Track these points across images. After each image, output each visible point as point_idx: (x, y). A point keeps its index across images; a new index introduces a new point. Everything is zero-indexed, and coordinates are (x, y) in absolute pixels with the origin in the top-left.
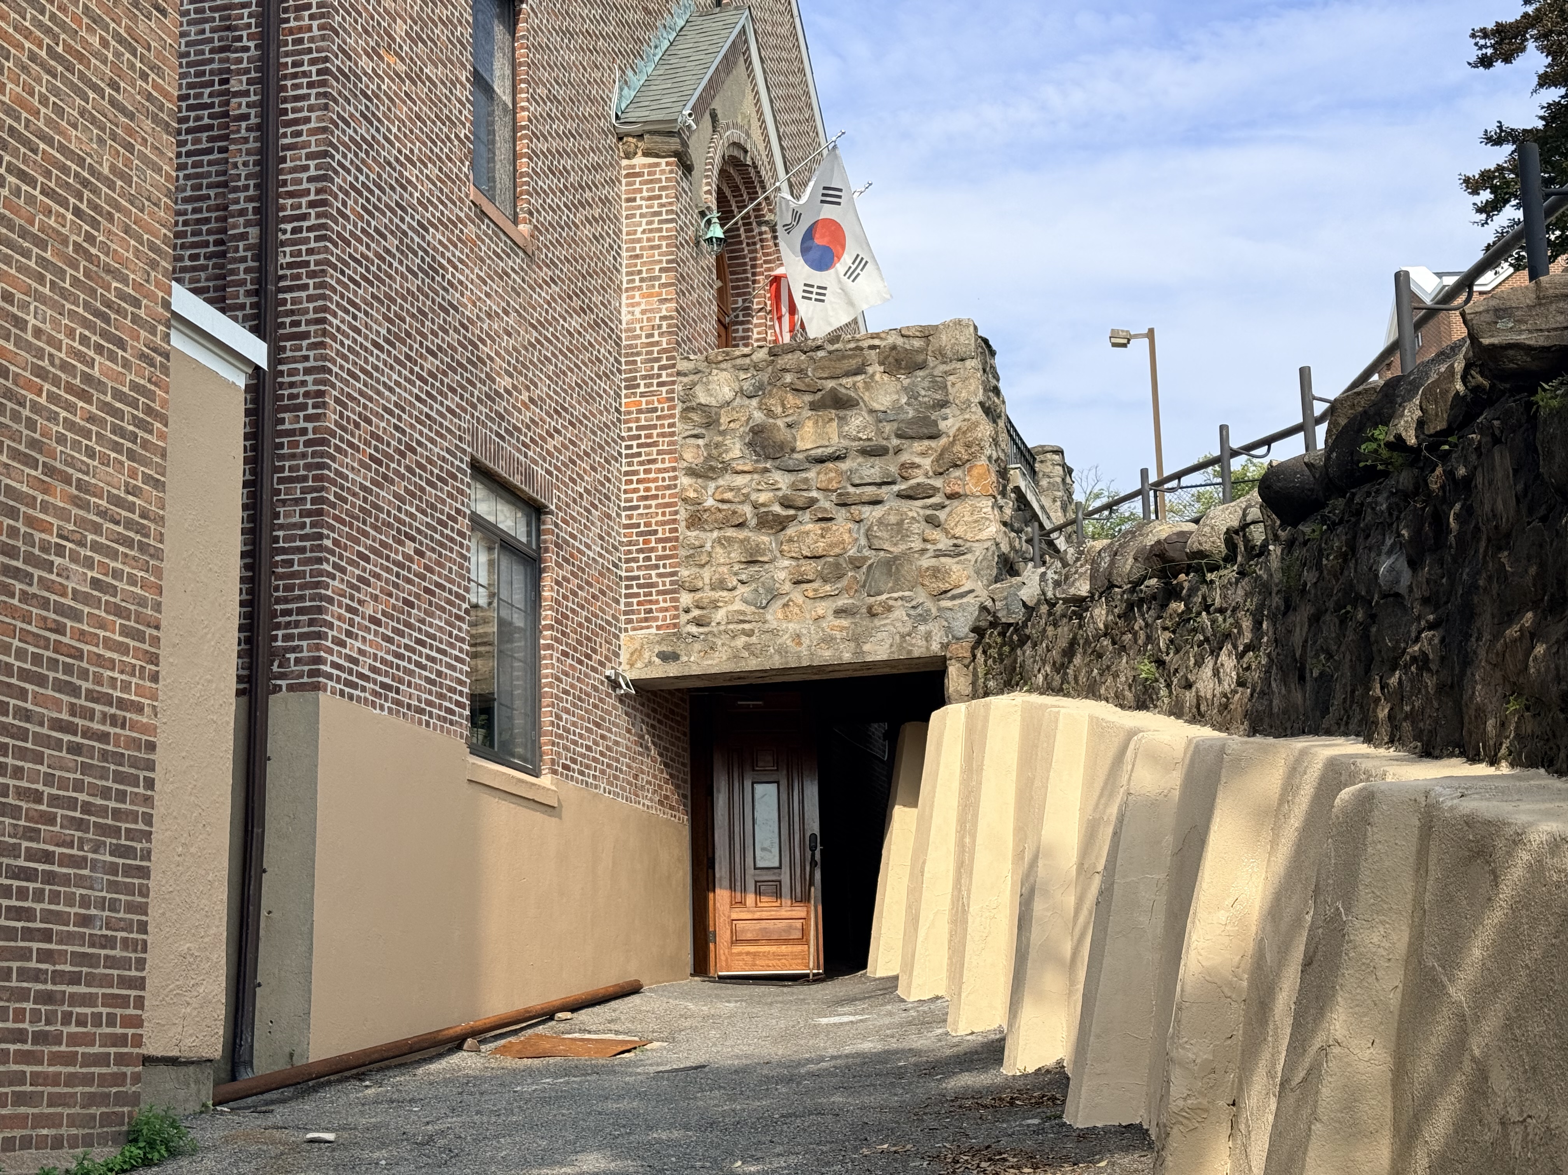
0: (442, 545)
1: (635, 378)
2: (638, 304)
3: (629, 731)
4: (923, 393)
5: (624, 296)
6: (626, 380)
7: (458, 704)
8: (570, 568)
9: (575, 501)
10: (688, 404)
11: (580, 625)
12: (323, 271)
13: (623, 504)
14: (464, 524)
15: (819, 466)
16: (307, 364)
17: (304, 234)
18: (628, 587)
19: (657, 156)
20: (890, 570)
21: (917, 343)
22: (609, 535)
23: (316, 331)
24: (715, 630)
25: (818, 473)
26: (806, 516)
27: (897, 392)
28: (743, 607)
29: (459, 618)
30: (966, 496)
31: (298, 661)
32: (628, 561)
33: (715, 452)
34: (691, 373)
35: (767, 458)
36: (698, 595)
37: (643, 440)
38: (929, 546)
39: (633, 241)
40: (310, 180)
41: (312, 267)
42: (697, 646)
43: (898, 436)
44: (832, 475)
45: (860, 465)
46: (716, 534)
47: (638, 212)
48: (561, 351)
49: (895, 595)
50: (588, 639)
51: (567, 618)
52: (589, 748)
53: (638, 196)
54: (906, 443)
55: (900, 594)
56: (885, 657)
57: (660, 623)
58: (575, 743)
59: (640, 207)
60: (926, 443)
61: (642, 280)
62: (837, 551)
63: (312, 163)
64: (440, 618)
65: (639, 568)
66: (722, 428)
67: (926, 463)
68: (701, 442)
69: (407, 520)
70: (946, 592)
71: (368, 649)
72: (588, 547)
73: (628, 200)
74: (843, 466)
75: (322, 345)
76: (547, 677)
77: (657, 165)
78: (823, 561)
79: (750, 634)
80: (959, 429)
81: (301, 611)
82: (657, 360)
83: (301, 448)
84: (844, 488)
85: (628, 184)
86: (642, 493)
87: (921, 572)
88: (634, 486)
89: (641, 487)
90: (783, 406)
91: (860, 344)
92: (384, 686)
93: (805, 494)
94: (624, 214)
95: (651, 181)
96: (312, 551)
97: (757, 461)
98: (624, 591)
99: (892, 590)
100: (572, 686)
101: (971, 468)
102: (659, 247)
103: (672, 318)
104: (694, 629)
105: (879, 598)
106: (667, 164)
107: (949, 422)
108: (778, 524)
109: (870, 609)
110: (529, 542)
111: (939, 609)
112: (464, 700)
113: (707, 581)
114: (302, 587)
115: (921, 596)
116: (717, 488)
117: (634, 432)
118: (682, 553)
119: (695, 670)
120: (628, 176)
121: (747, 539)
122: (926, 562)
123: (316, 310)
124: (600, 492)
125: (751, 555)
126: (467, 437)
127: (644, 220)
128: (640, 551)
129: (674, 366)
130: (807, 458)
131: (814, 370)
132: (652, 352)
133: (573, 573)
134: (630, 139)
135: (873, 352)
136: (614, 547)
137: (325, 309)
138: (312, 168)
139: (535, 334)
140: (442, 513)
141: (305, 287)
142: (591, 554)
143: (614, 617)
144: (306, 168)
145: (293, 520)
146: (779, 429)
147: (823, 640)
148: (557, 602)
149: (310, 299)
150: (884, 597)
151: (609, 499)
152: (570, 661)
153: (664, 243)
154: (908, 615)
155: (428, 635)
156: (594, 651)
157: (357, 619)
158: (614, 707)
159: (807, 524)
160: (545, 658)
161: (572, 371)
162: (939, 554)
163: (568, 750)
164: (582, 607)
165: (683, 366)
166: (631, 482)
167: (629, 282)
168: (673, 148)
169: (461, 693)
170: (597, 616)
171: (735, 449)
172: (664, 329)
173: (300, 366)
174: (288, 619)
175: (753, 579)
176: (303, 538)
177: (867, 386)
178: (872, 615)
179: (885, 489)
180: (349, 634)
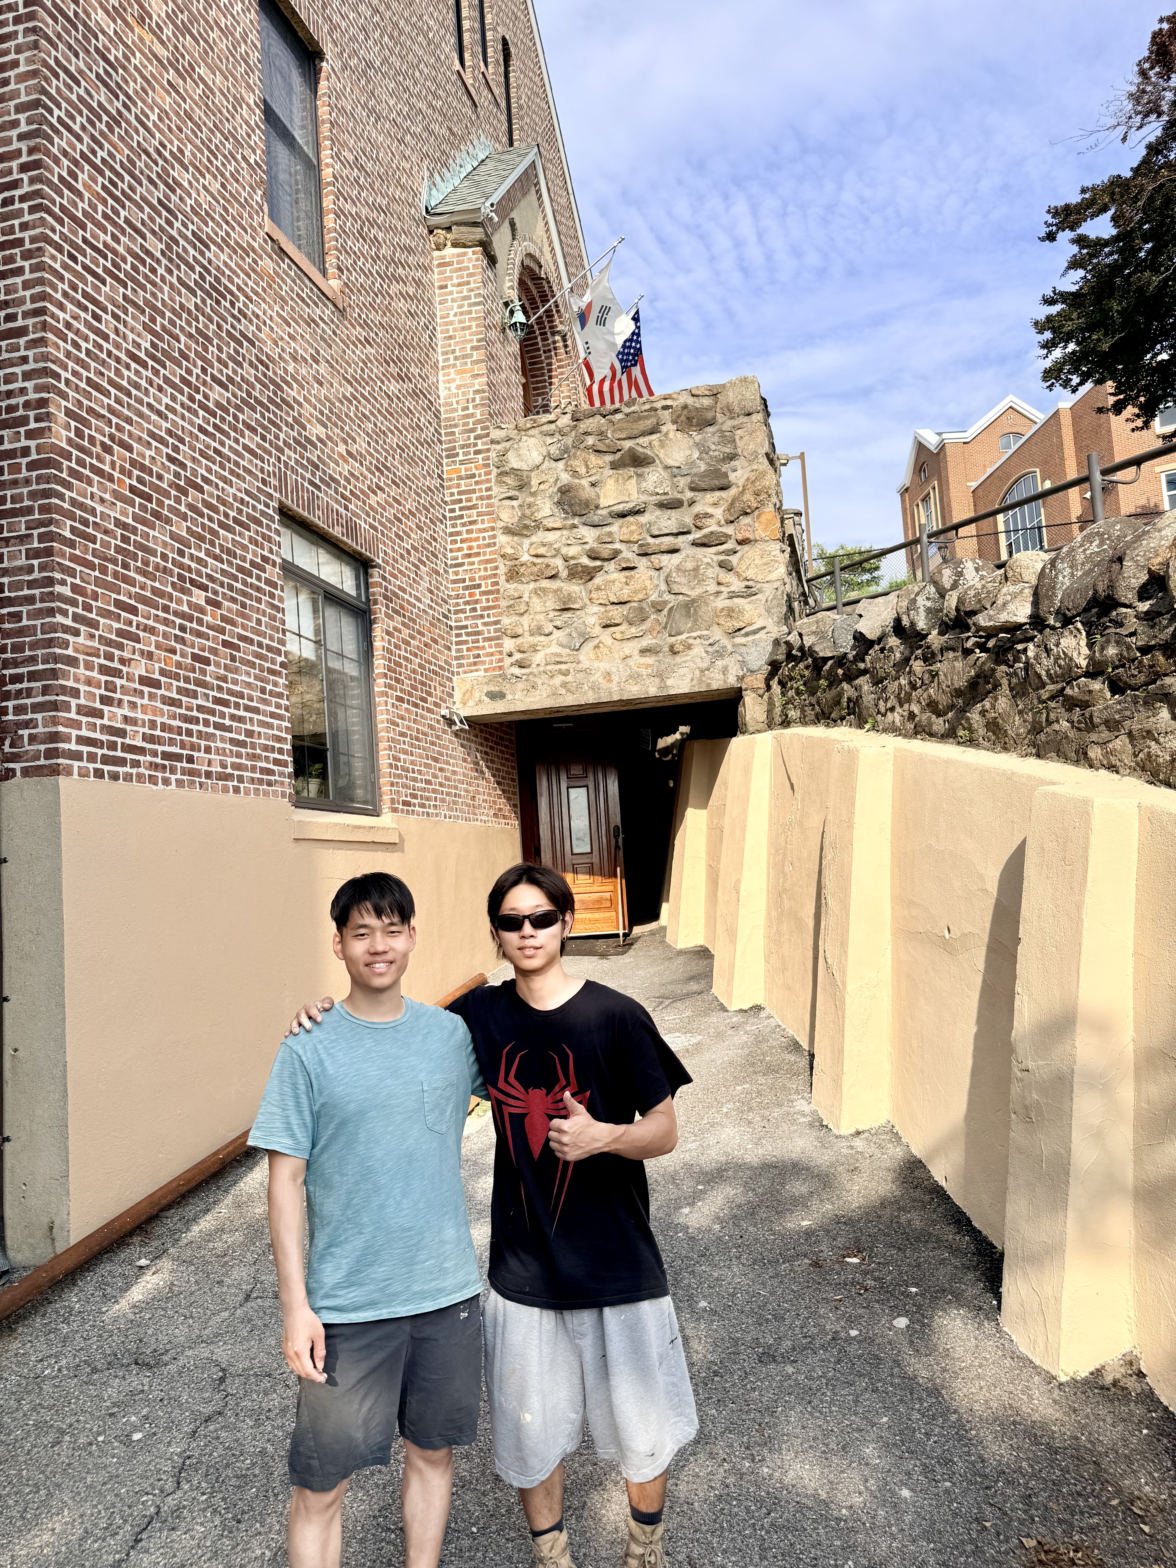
0: (244, 594)
1: (454, 448)
2: (454, 380)
3: (465, 760)
4: (713, 447)
5: (441, 373)
6: (447, 450)
7: (277, 762)
8: (400, 619)
9: (402, 556)
10: (502, 469)
11: (414, 671)
12: (39, 249)
13: (449, 562)
14: (273, 573)
15: (621, 521)
16: (26, 367)
17: (17, 206)
18: (457, 635)
19: (465, 246)
20: (688, 612)
21: (706, 402)
22: (438, 588)
23: (35, 325)
24: (535, 671)
25: (621, 527)
26: (611, 566)
27: (690, 448)
28: (559, 650)
29: (272, 672)
30: (756, 541)
31: (32, 739)
32: (456, 612)
33: (528, 512)
34: (503, 441)
35: (575, 515)
36: (519, 641)
37: (464, 504)
38: (722, 588)
39: (446, 324)
40: (21, 137)
41: (28, 246)
42: (520, 686)
43: (692, 489)
44: (633, 527)
45: (658, 518)
46: (532, 585)
47: (449, 298)
48: (379, 411)
49: (694, 634)
50: (423, 683)
51: (400, 666)
52: (428, 782)
53: (449, 283)
54: (699, 495)
55: (698, 633)
56: (686, 690)
57: (487, 666)
58: (415, 780)
59: (451, 293)
60: (718, 494)
61: (456, 358)
62: (641, 596)
63: (22, 117)
64: (248, 674)
65: (466, 618)
66: (533, 490)
67: (719, 513)
68: (515, 503)
69: (193, 565)
70: (739, 630)
71: (140, 715)
72: (418, 599)
73: (441, 287)
74: (643, 519)
75: (42, 341)
76: (383, 722)
77: (465, 254)
78: (628, 606)
79: (566, 673)
80: (748, 479)
81: (33, 676)
82: (473, 430)
83: (24, 473)
84: (644, 539)
85: (440, 273)
86: (466, 552)
87: (717, 613)
88: (459, 545)
89: (465, 545)
90: (587, 466)
91: (654, 405)
92: (166, 756)
93: (609, 546)
94: (438, 299)
95: (460, 269)
96: (42, 601)
97: (565, 519)
98: (454, 639)
99: (691, 630)
100: (409, 728)
101: (758, 517)
102: (470, 328)
103: (484, 391)
104: (517, 671)
105: (679, 637)
106: (474, 253)
107: (738, 473)
108: (588, 574)
109: (672, 647)
110: (359, 595)
111: (734, 645)
112: (286, 757)
113: (526, 628)
114: (34, 646)
115: (717, 634)
116: (532, 544)
117: (456, 497)
118: (503, 603)
119: (520, 707)
120: (439, 265)
121: (560, 589)
122: (721, 603)
123: (34, 299)
124: (428, 550)
125: (564, 603)
126: (274, 482)
127: (455, 305)
128: (467, 603)
129: (488, 435)
130: (610, 514)
131: (614, 431)
132: (468, 423)
133: (404, 624)
134: (440, 231)
135: (666, 412)
136: (443, 600)
137: (43, 297)
138: (23, 122)
139: (350, 389)
140: (244, 559)
141: (20, 271)
142: (422, 607)
143: (446, 662)
144: (15, 124)
145: (19, 563)
146: (584, 489)
147: (631, 677)
148: (389, 651)
149: (26, 285)
150: (684, 636)
151: (437, 557)
152: (405, 705)
153: (474, 324)
154: (707, 652)
155: (230, 692)
156: (429, 694)
157: (119, 682)
158: (451, 742)
159: (611, 573)
160: (379, 705)
161: (393, 433)
162: (732, 596)
163: (408, 787)
164: (416, 655)
165: (496, 434)
166: (456, 542)
167: (445, 360)
168: (478, 237)
169: (281, 751)
170: (430, 663)
171: (545, 508)
172: (478, 401)
173: (18, 370)
174: (18, 686)
175: (567, 624)
176: (31, 585)
177: (662, 444)
178: (674, 652)
179: (681, 538)
180: (105, 700)
